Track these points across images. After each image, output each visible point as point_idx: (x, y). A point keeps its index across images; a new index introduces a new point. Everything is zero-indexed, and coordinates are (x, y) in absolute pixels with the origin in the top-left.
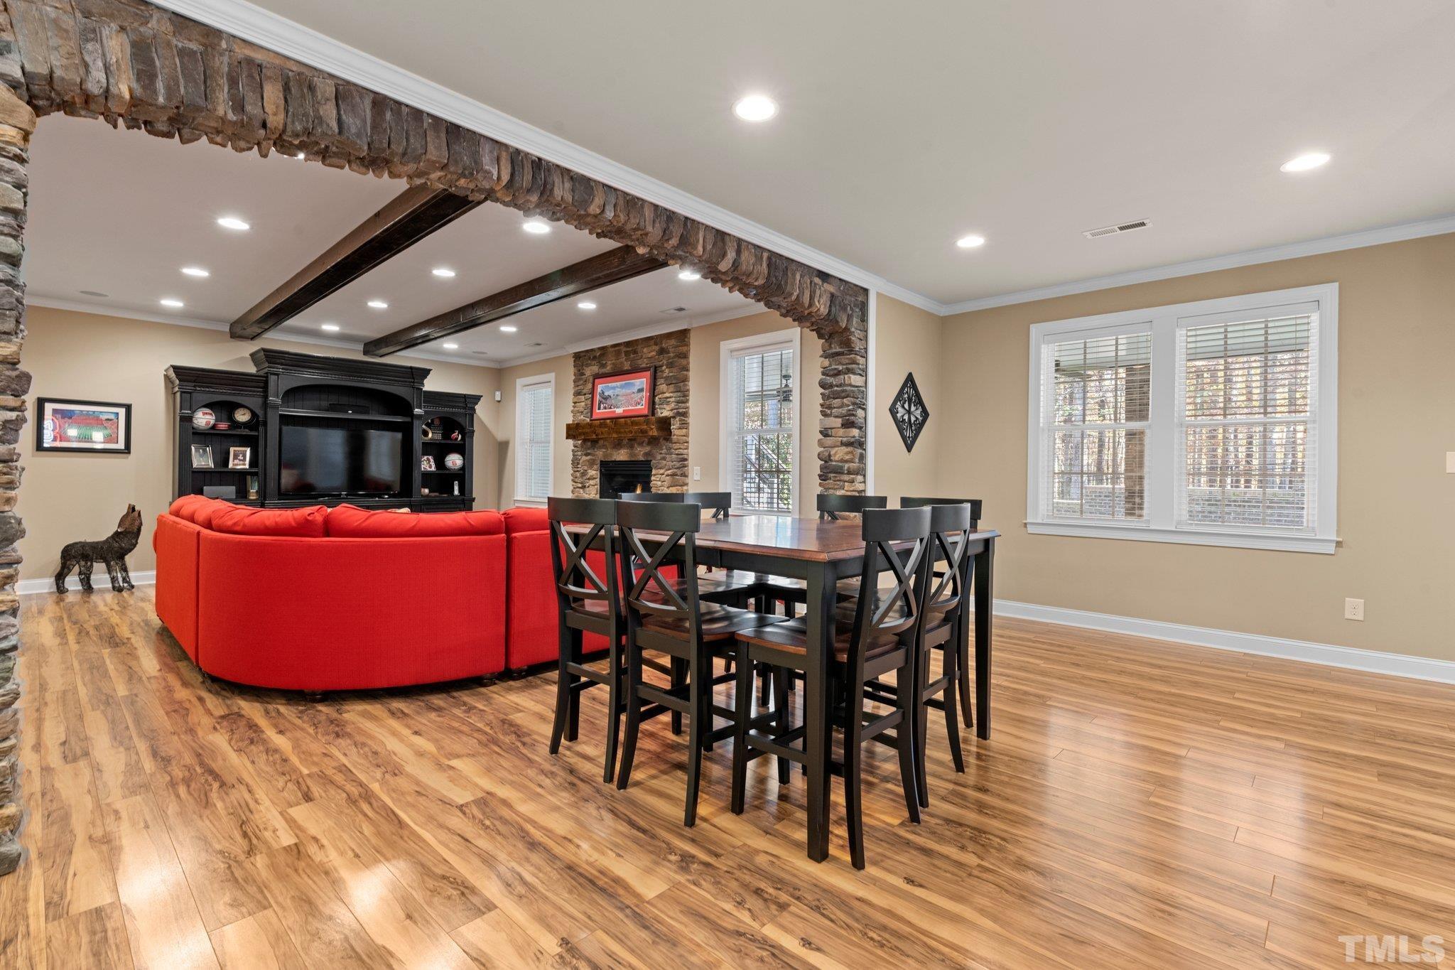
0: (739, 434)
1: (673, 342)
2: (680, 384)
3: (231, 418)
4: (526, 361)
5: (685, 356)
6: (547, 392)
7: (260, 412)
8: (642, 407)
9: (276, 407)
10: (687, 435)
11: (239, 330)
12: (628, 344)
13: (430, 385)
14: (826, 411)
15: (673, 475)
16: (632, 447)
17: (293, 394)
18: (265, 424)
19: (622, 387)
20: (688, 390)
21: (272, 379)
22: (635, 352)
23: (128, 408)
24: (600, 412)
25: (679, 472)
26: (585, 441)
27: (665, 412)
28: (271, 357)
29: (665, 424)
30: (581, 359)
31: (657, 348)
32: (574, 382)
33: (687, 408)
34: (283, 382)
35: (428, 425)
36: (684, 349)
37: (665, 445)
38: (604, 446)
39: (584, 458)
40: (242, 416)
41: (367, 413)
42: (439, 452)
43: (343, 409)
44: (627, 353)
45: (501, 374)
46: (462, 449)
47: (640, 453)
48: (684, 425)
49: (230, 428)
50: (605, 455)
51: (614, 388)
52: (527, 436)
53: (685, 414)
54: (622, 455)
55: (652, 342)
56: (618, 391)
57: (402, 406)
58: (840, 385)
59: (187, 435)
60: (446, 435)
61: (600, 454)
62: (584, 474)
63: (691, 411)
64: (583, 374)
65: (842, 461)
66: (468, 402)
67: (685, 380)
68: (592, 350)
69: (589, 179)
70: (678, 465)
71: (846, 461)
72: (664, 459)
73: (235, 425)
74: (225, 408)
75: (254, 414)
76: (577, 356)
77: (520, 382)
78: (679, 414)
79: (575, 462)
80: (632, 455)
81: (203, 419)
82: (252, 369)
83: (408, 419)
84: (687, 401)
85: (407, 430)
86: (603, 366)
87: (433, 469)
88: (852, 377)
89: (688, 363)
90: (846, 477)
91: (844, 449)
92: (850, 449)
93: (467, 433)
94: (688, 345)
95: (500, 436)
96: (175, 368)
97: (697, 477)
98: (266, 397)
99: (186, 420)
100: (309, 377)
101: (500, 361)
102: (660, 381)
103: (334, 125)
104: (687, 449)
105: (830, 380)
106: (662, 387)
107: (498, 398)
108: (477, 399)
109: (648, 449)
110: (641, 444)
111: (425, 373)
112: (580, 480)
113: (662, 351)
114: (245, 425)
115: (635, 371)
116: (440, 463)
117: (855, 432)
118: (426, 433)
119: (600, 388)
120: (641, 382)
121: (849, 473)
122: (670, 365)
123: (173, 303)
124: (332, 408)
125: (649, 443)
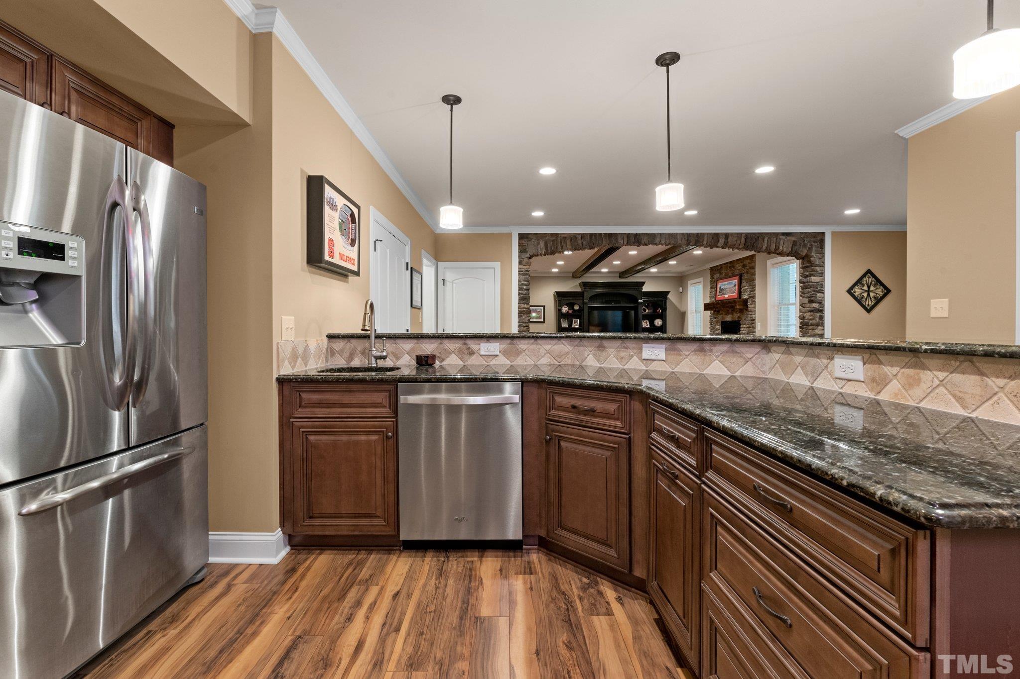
0: (779, 306)
1: (748, 261)
2: (752, 281)
3: (573, 309)
4: (691, 272)
5: (753, 268)
6: (700, 287)
7: (582, 306)
8: (735, 294)
9: (586, 304)
10: (755, 308)
11: (575, 275)
12: (731, 262)
13: (645, 289)
14: (802, 294)
15: (749, 327)
16: (733, 314)
17: (593, 298)
18: (583, 310)
19: (728, 284)
20: (755, 285)
21: (585, 292)
22: (733, 267)
23: (544, 307)
24: (719, 297)
25: (751, 326)
26: (714, 311)
27: (745, 297)
28: (585, 285)
29: (745, 302)
30: (713, 270)
31: (742, 264)
32: (710, 282)
33: (755, 294)
34: (588, 294)
35: (646, 306)
36: (753, 264)
37: (746, 313)
38: (722, 314)
39: (715, 320)
40: (576, 308)
41: (620, 303)
42: (651, 318)
43: (610, 302)
44: (730, 267)
45: (681, 280)
46: (663, 317)
47: (736, 316)
48: (754, 303)
49: (573, 312)
50: (723, 318)
51: (725, 285)
52: (694, 309)
53: (754, 297)
54: (729, 318)
55: (740, 261)
56: (727, 286)
57: (634, 300)
58: (807, 282)
59: (560, 316)
60: (655, 310)
61: (720, 317)
62: (714, 328)
63: (757, 295)
64: (713, 278)
65: (808, 319)
66: (664, 295)
67: (754, 280)
68: (717, 266)
69: (654, 234)
70: (751, 322)
71: (811, 320)
72: (745, 320)
73: (574, 311)
74: (571, 306)
75: (580, 307)
76: (712, 269)
77: (690, 282)
78: (750, 297)
79: (711, 322)
80: (732, 318)
81: (565, 309)
82: (579, 290)
83: (636, 305)
84: (755, 290)
85: (636, 309)
86: (721, 274)
87: (648, 326)
88: (812, 277)
89: (755, 272)
90: (810, 328)
91: (810, 314)
92: (812, 313)
93: (664, 310)
94: (755, 262)
95: (682, 310)
96: (557, 292)
97: (759, 328)
98: (583, 300)
99: (560, 310)
100: (599, 290)
101: (681, 273)
102: (743, 281)
103: (581, 245)
104: (755, 314)
105: (805, 280)
106: (744, 284)
107: (681, 291)
108: (668, 293)
109: (738, 315)
110: (736, 312)
111: (643, 283)
112: (712, 331)
113: (744, 266)
114: (578, 311)
115: (733, 276)
116: (652, 323)
117: (815, 305)
118: (645, 311)
119: (719, 285)
120: (735, 281)
121: (812, 325)
122: (747, 273)
123: (555, 270)
124: (606, 302)
125: (740, 312)
